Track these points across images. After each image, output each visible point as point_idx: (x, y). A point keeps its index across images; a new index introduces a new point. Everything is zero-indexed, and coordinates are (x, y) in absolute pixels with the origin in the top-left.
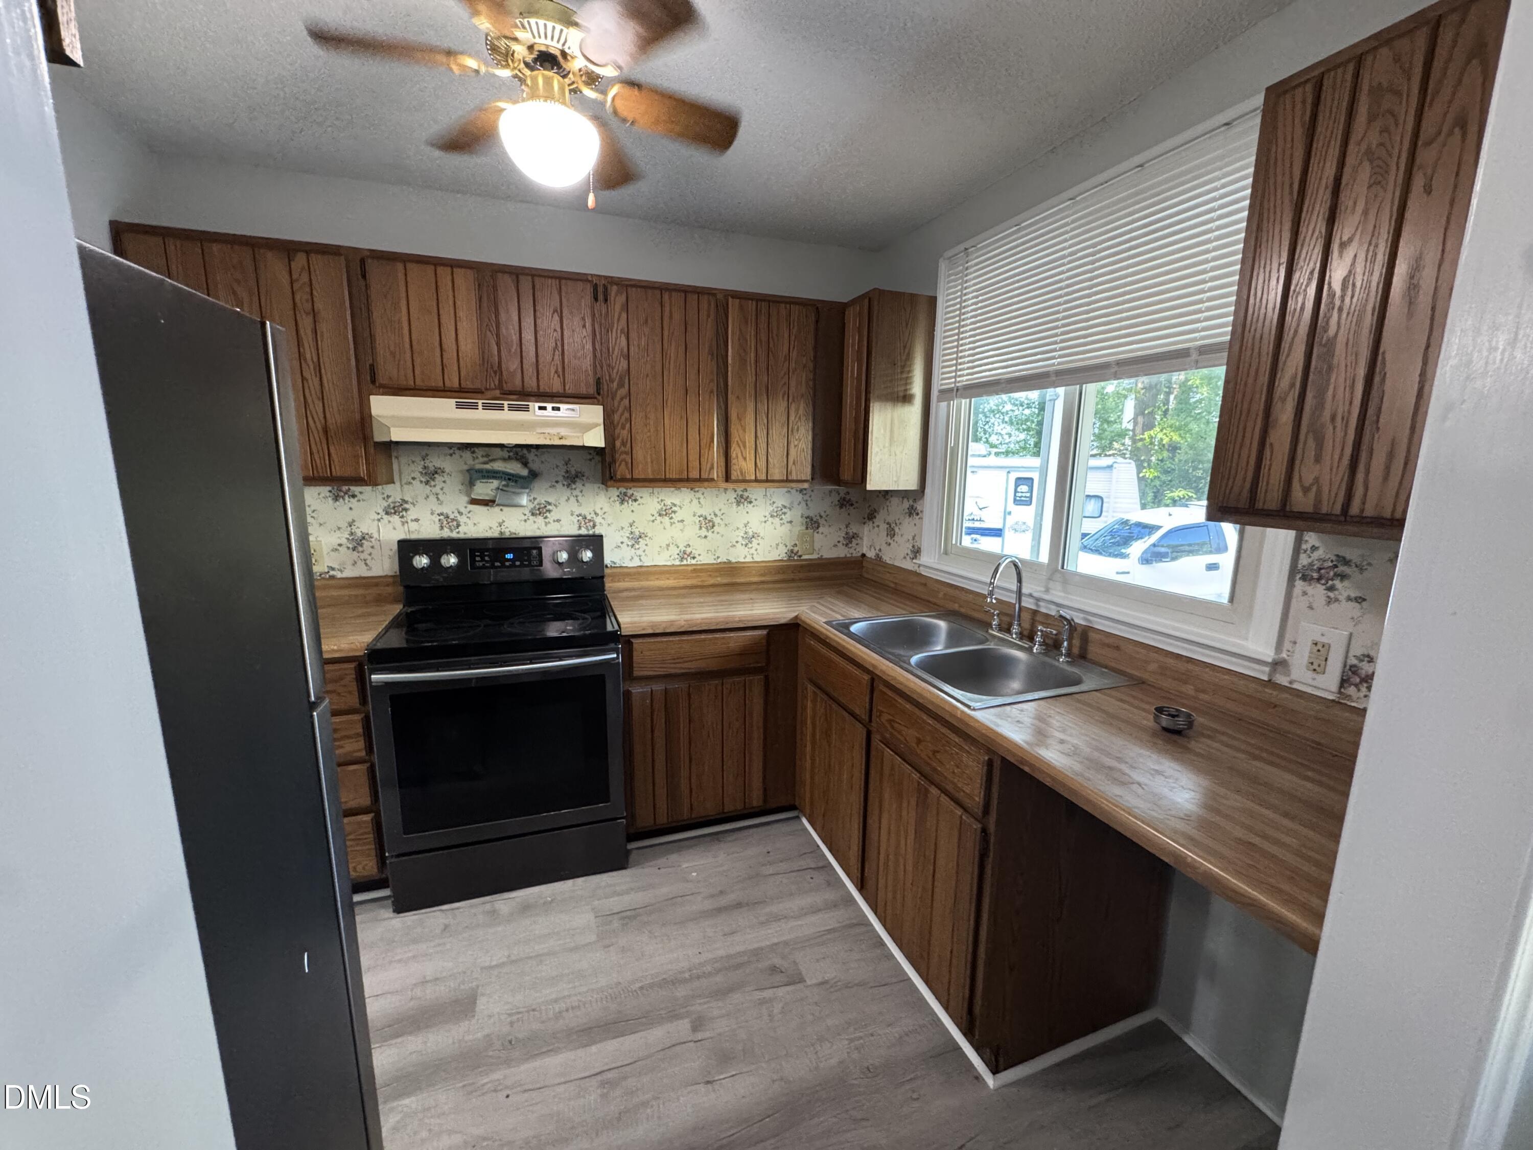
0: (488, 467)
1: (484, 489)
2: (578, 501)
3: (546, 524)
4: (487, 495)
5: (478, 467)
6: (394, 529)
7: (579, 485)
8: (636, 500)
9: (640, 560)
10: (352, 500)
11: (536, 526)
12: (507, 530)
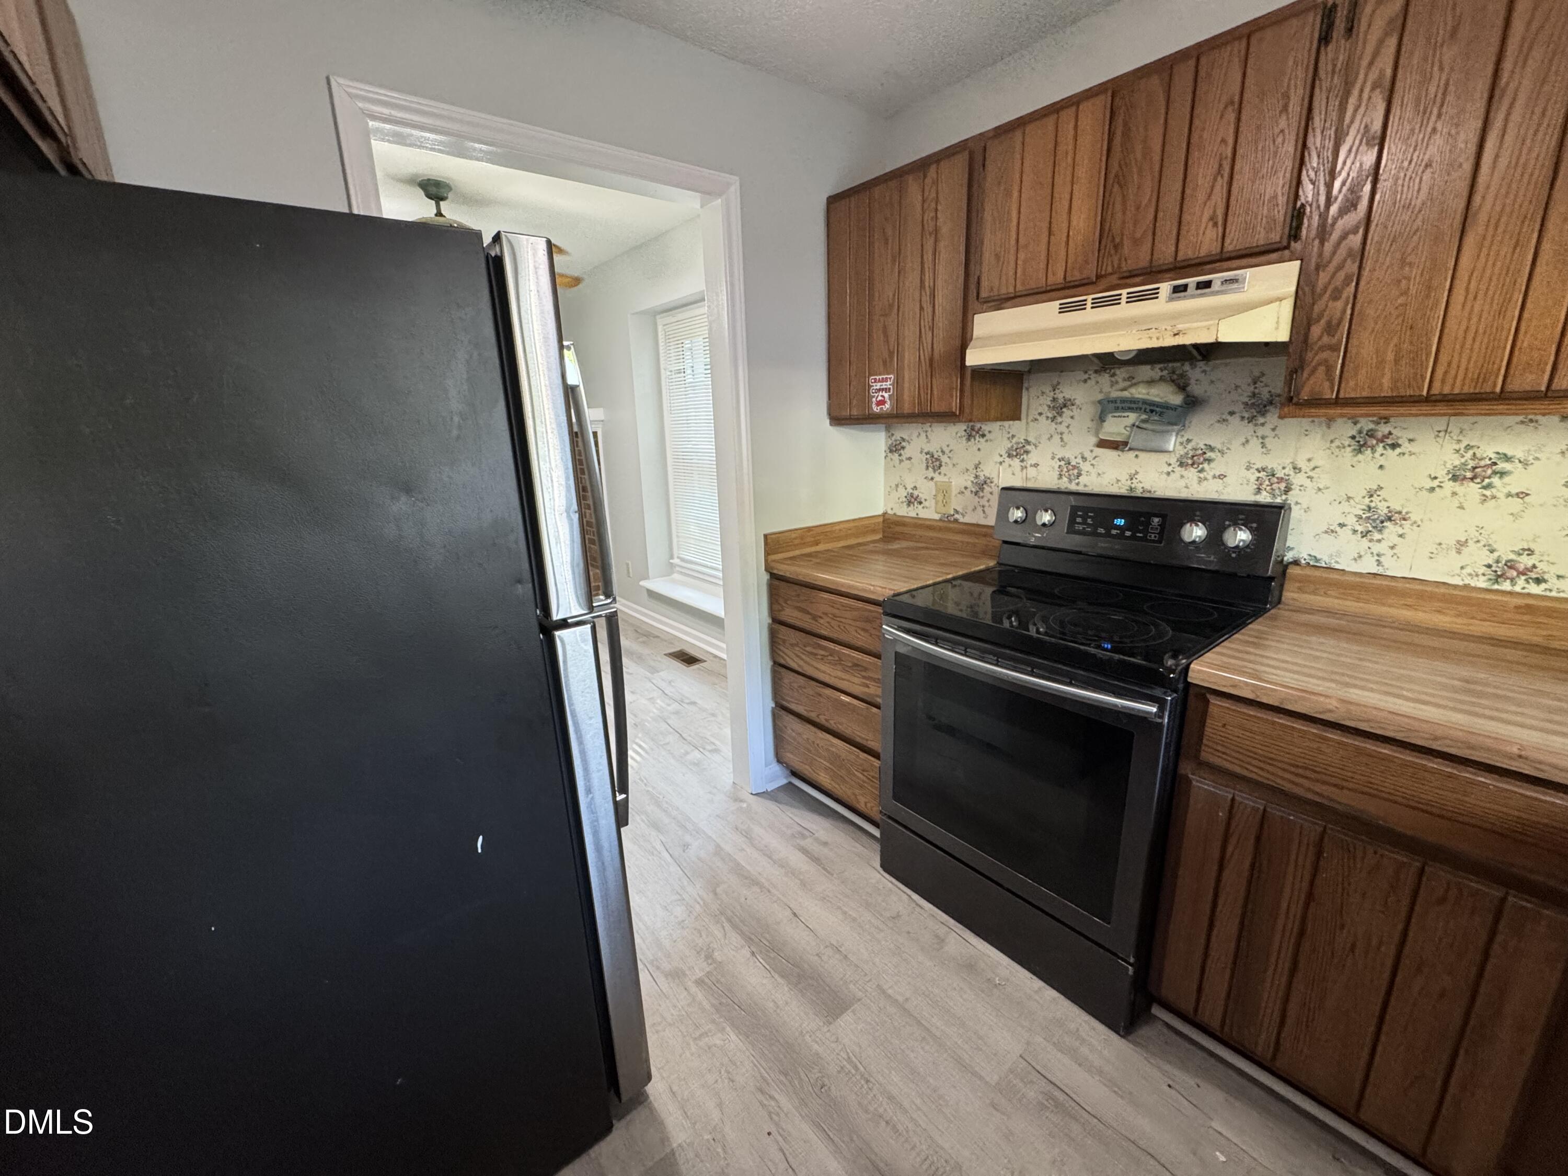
0: (1126, 394)
1: (1116, 427)
2: (1263, 445)
3: (1200, 480)
4: (1119, 434)
5: (1115, 394)
6: (1013, 474)
7: (1272, 418)
8: (1394, 446)
9: (1379, 563)
10: (981, 440)
11: (1182, 483)
12: (1140, 485)
